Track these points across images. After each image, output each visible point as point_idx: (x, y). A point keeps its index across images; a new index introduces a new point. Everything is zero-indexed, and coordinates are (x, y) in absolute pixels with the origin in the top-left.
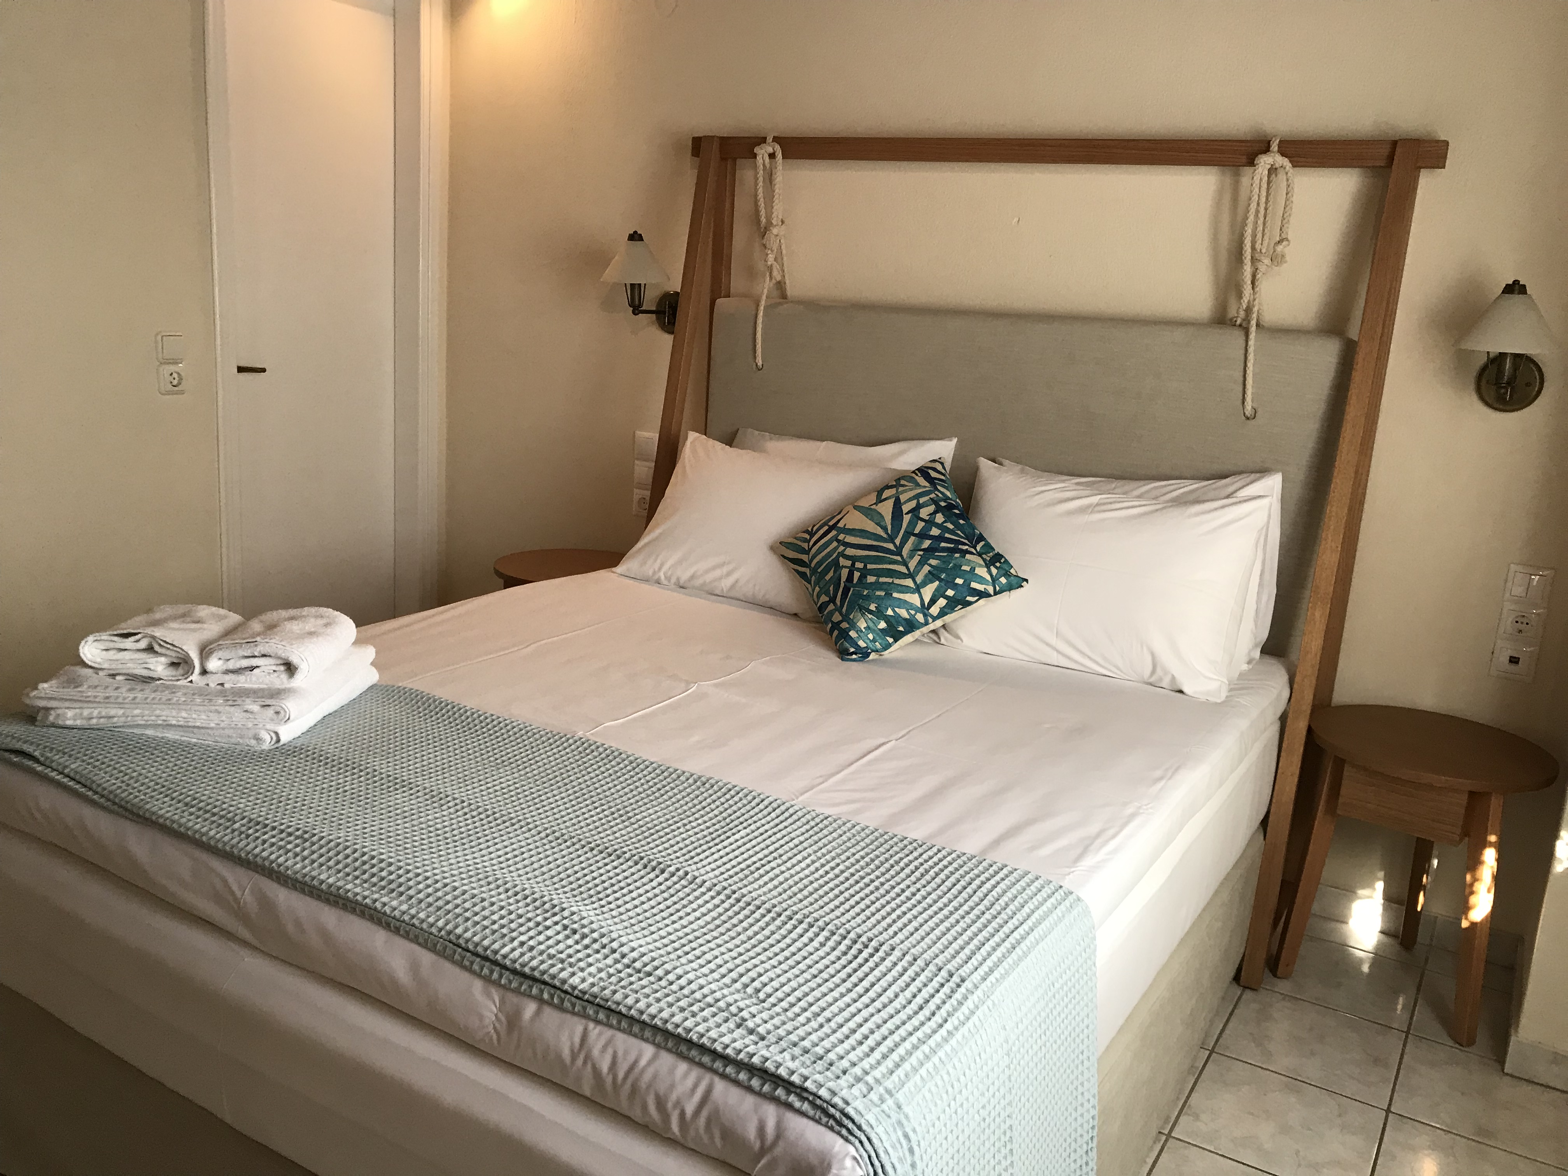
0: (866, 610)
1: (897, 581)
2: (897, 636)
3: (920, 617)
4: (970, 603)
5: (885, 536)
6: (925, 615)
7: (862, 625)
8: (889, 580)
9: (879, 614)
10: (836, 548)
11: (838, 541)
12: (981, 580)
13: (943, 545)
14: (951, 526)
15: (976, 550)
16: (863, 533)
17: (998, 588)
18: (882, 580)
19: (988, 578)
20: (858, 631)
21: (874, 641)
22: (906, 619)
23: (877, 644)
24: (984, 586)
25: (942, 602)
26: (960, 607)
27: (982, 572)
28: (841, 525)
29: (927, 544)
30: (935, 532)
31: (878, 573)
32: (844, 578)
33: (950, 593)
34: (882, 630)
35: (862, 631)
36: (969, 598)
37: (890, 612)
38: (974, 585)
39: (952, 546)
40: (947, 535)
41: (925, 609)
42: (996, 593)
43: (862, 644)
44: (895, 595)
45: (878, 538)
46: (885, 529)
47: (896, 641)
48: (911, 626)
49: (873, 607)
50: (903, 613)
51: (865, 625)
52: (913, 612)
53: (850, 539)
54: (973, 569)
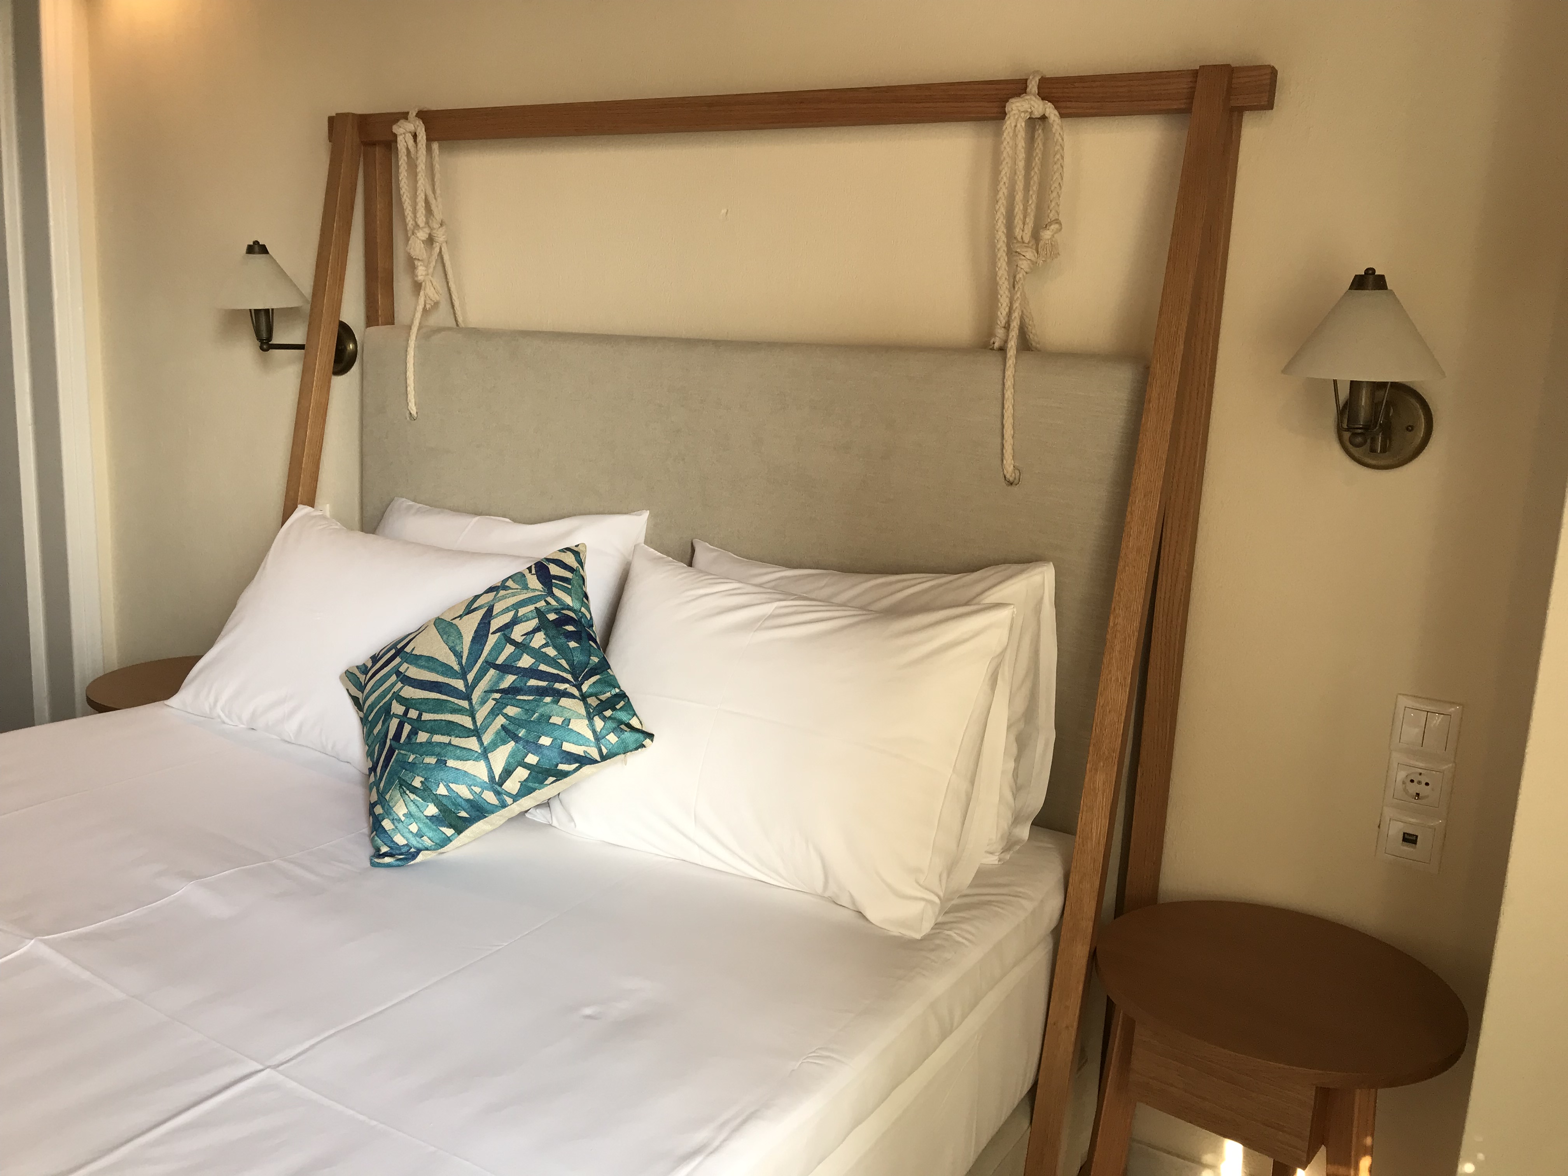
0: (406, 787)
1: (456, 741)
2: (460, 825)
3: (490, 797)
4: (565, 774)
5: (457, 667)
6: (498, 793)
7: (400, 810)
8: (445, 739)
9: (426, 793)
10: (393, 685)
11: (399, 674)
12: (579, 739)
13: (533, 682)
14: (551, 652)
15: (580, 690)
16: (430, 663)
17: (605, 751)
18: (438, 738)
19: (589, 735)
20: (396, 820)
21: (420, 835)
22: (468, 801)
23: (425, 838)
24: (584, 748)
25: (521, 774)
26: (551, 779)
27: (580, 726)
28: (408, 649)
29: (509, 680)
30: (526, 661)
31: (435, 728)
32: (391, 735)
33: (532, 759)
34: (432, 818)
35: (400, 820)
36: (562, 767)
37: (442, 790)
38: (567, 747)
39: (544, 684)
40: (543, 667)
41: (496, 784)
42: (604, 758)
43: (400, 840)
44: (451, 763)
45: (446, 670)
46: (458, 655)
47: (459, 832)
48: (479, 811)
49: (417, 782)
50: (463, 791)
51: (405, 811)
52: (477, 790)
53: (414, 672)
54: (567, 721)
